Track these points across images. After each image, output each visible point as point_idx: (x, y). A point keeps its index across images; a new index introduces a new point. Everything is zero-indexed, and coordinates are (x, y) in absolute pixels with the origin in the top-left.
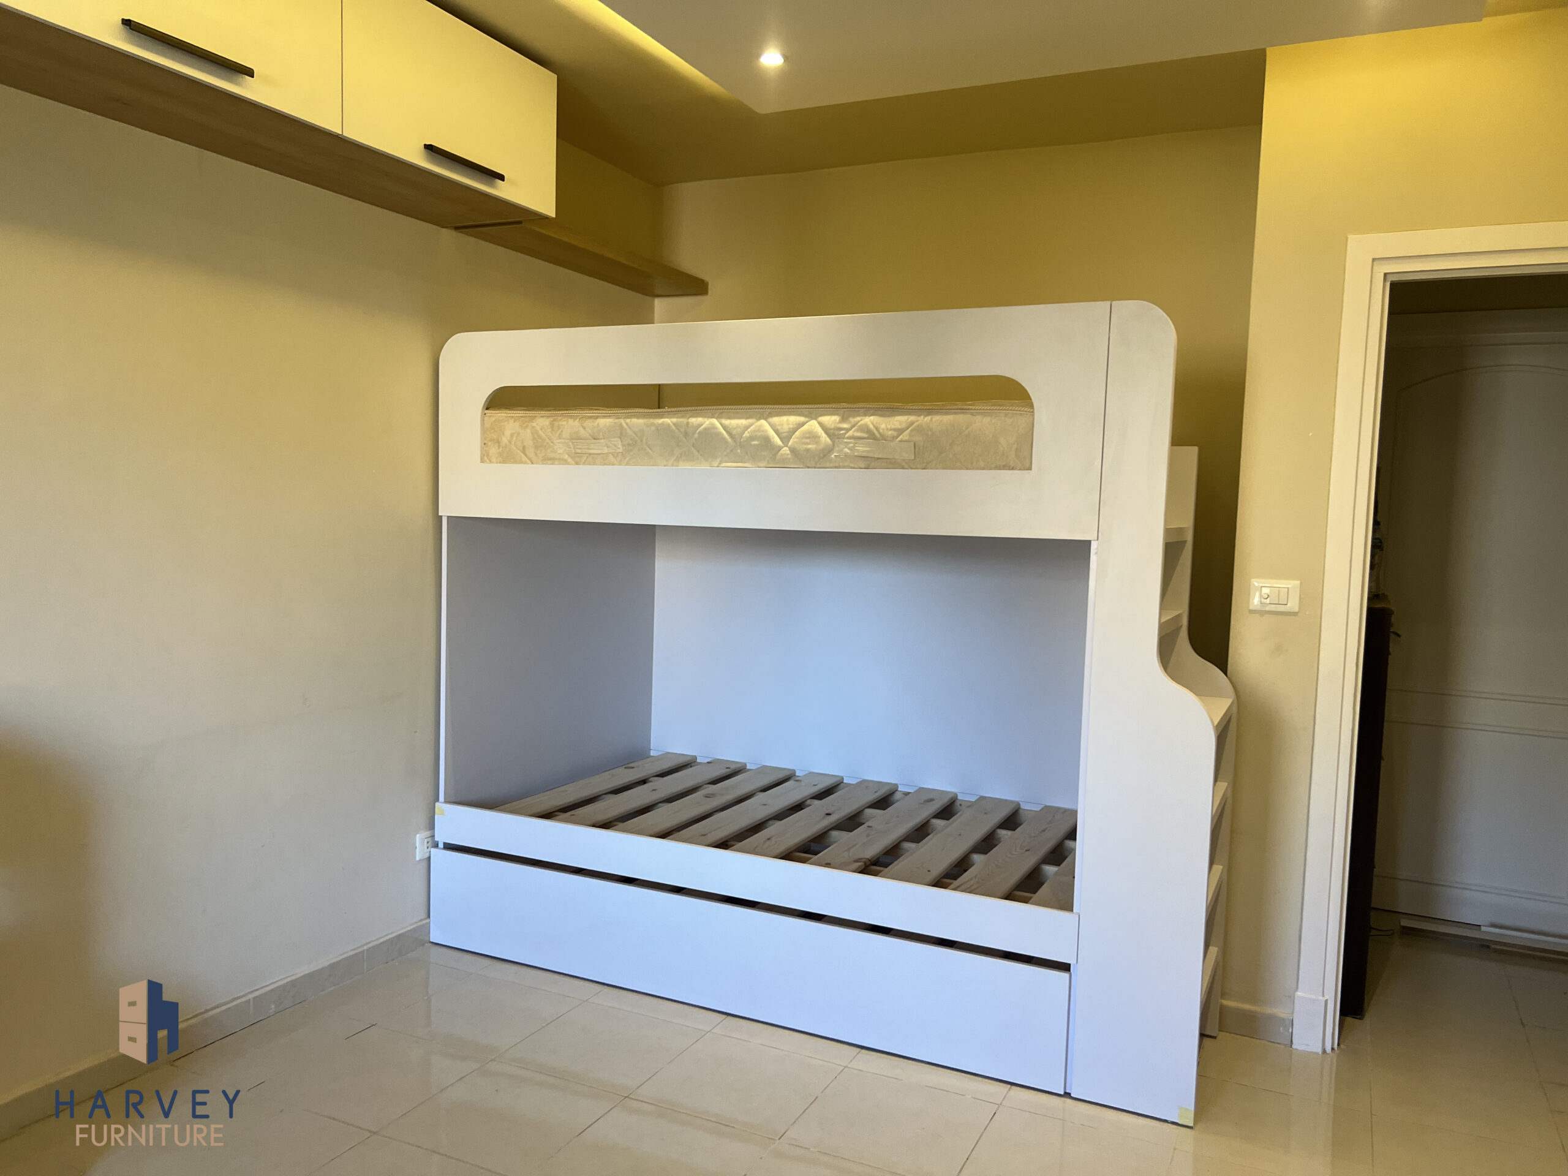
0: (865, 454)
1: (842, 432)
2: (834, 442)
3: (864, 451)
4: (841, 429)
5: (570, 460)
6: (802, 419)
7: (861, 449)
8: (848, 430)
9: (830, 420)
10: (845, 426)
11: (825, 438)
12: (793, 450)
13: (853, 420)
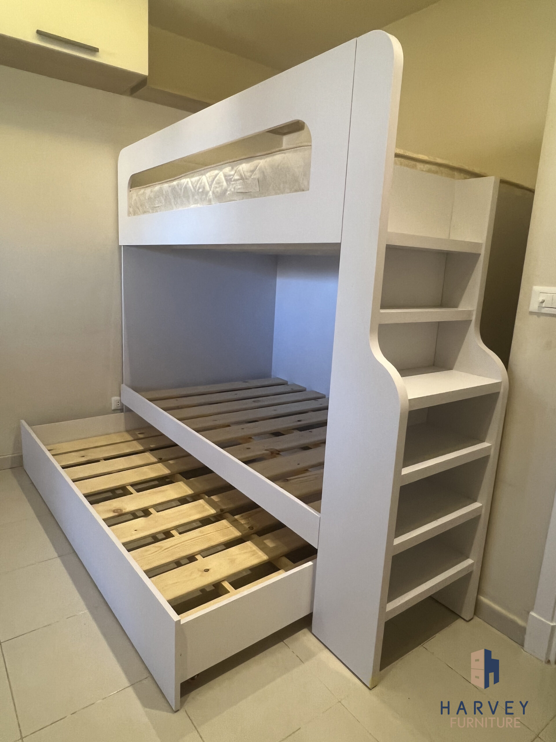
0: (239, 191)
1: (232, 177)
2: (227, 184)
3: (239, 189)
4: (230, 175)
5: (151, 211)
6: (216, 172)
7: (239, 186)
8: (233, 175)
9: (227, 170)
10: (233, 173)
11: (225, 184)
12: (213, 193)
13: (235, 168)
